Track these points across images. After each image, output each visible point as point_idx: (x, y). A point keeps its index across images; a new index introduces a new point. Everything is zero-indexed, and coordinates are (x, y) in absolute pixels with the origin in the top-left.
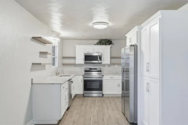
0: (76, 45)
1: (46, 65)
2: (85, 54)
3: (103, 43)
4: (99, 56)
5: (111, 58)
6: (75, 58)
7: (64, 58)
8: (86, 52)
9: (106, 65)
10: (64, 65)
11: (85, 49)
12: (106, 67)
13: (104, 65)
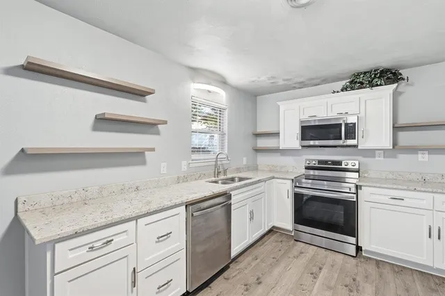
0: (279, 103)
1: (146, 153)
2: (302, 122)
3: (362, 83)
4: (346, 125)
5: (397, 128)
6: (277, 134)
7: (258, 135)
8: (305, 117)
9: (377, 152)
10: (258, 150)
11: (302, 111)
12: (376, 158)
13: (370, 153)
